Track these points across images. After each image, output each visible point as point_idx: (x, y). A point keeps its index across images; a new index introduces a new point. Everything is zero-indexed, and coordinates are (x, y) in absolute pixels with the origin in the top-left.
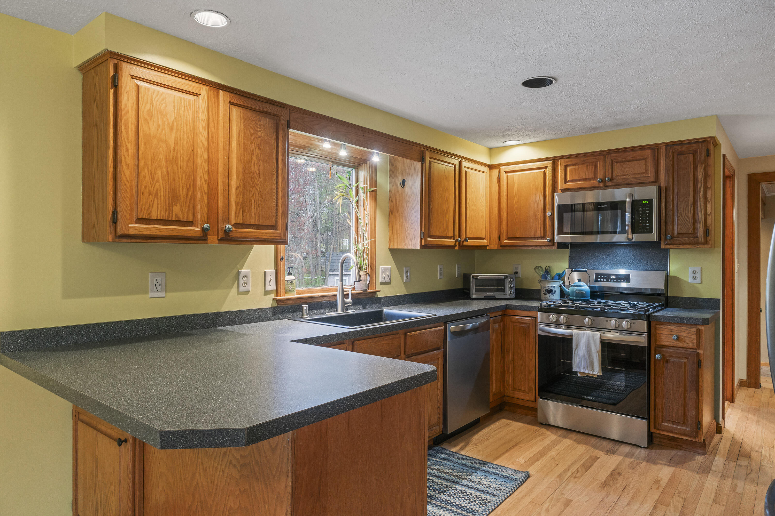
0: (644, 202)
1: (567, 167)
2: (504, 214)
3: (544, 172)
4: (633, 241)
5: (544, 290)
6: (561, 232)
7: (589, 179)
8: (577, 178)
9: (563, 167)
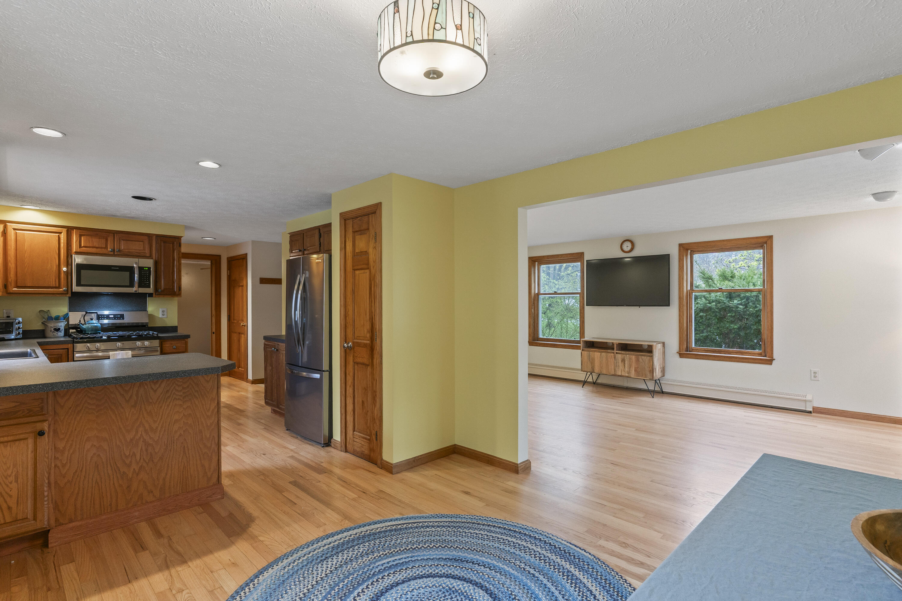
0: (145, 269)
1: (81, 236)
2: (12, 265)
3: (59, 235)
4: (138, 292)
6: (79, 284)
7: (102, 248)
8: (91, 245)
9: (78, 236)
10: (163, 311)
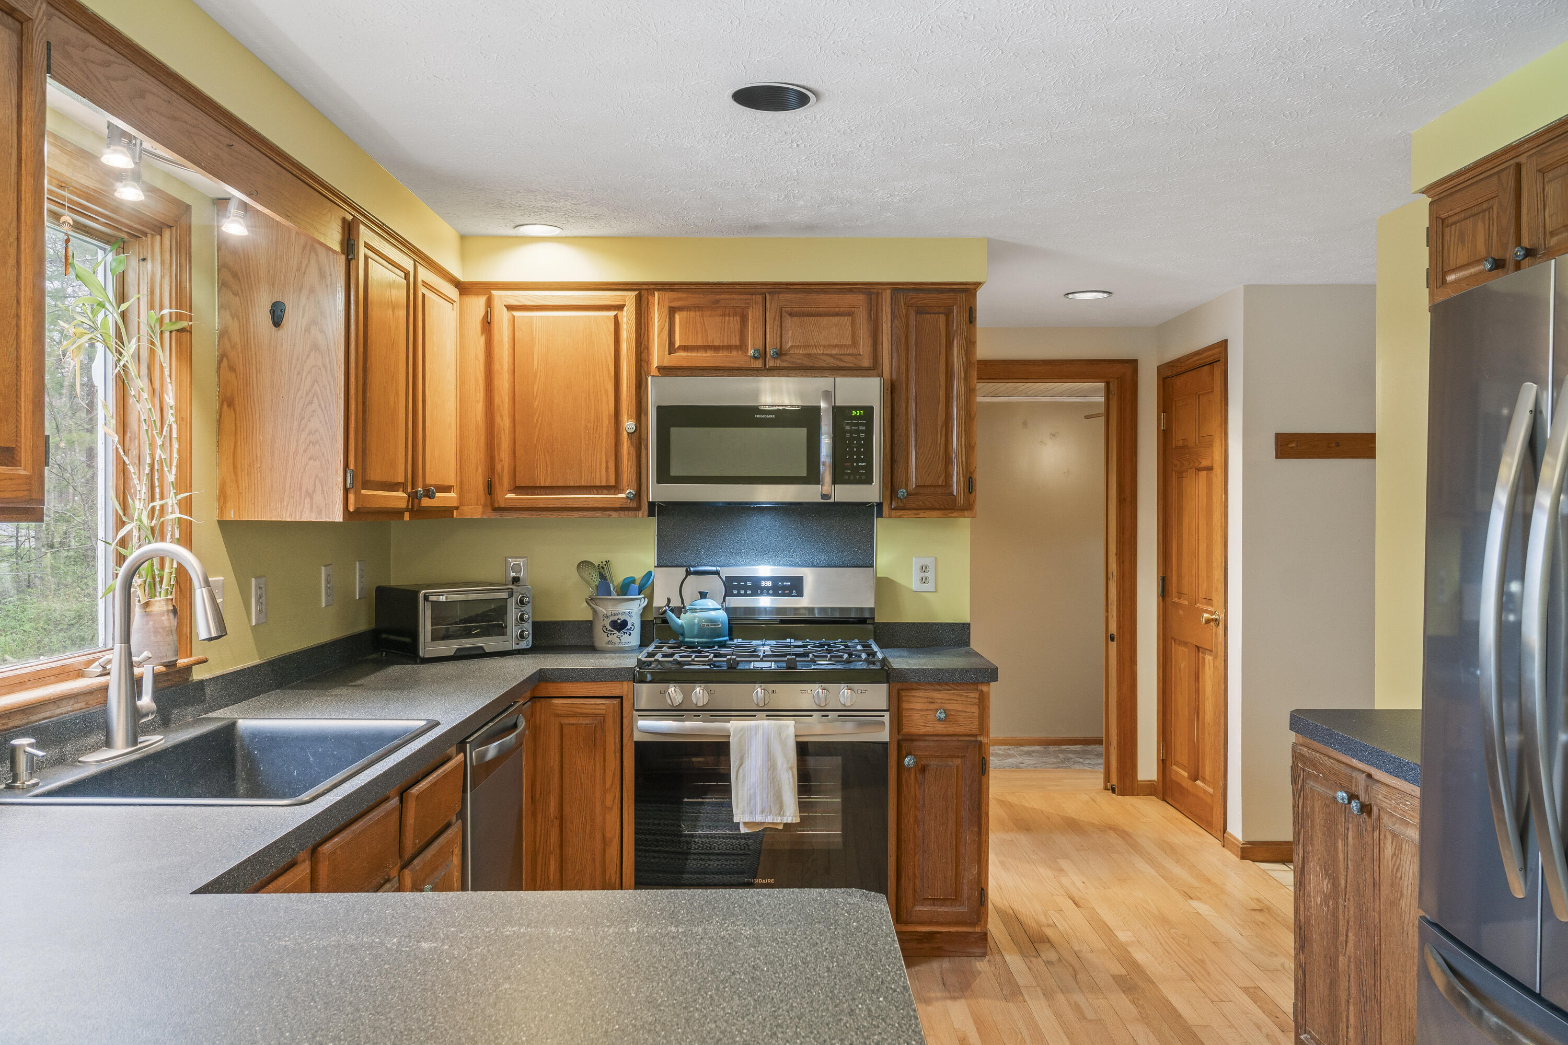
0: (854, 413)
1: (675, 312)
2: (504, 423)
3: (616, 317)
4: (832, 500)
5: (607, 623)
6: (664, 476)
7: (729, 348)
8: (700, 343)
9: (666, 311)
10: (924, 569)
